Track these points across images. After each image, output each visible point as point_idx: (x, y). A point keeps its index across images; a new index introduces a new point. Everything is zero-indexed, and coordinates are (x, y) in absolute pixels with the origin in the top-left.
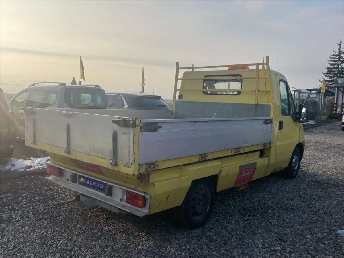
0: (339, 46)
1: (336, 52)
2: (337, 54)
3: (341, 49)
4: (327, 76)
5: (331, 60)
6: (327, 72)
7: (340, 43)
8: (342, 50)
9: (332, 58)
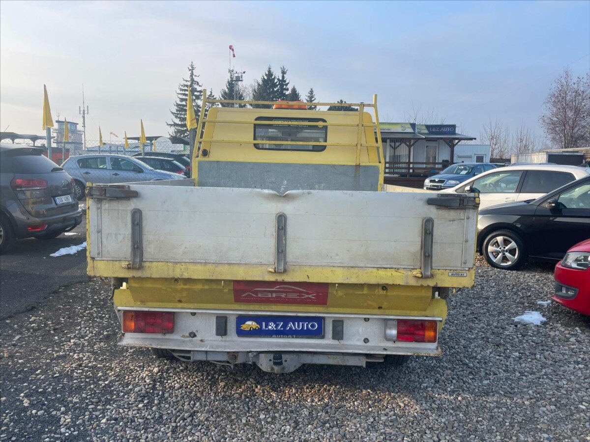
0: (190, 72)
1: (187, 81)
2: (189, 83)
3: (194, 77)
4: (179, 118)
5: (181, 92)
6: (177, 111)
7: (192, 67)
8: (196, 79)
9: (182, 90)
